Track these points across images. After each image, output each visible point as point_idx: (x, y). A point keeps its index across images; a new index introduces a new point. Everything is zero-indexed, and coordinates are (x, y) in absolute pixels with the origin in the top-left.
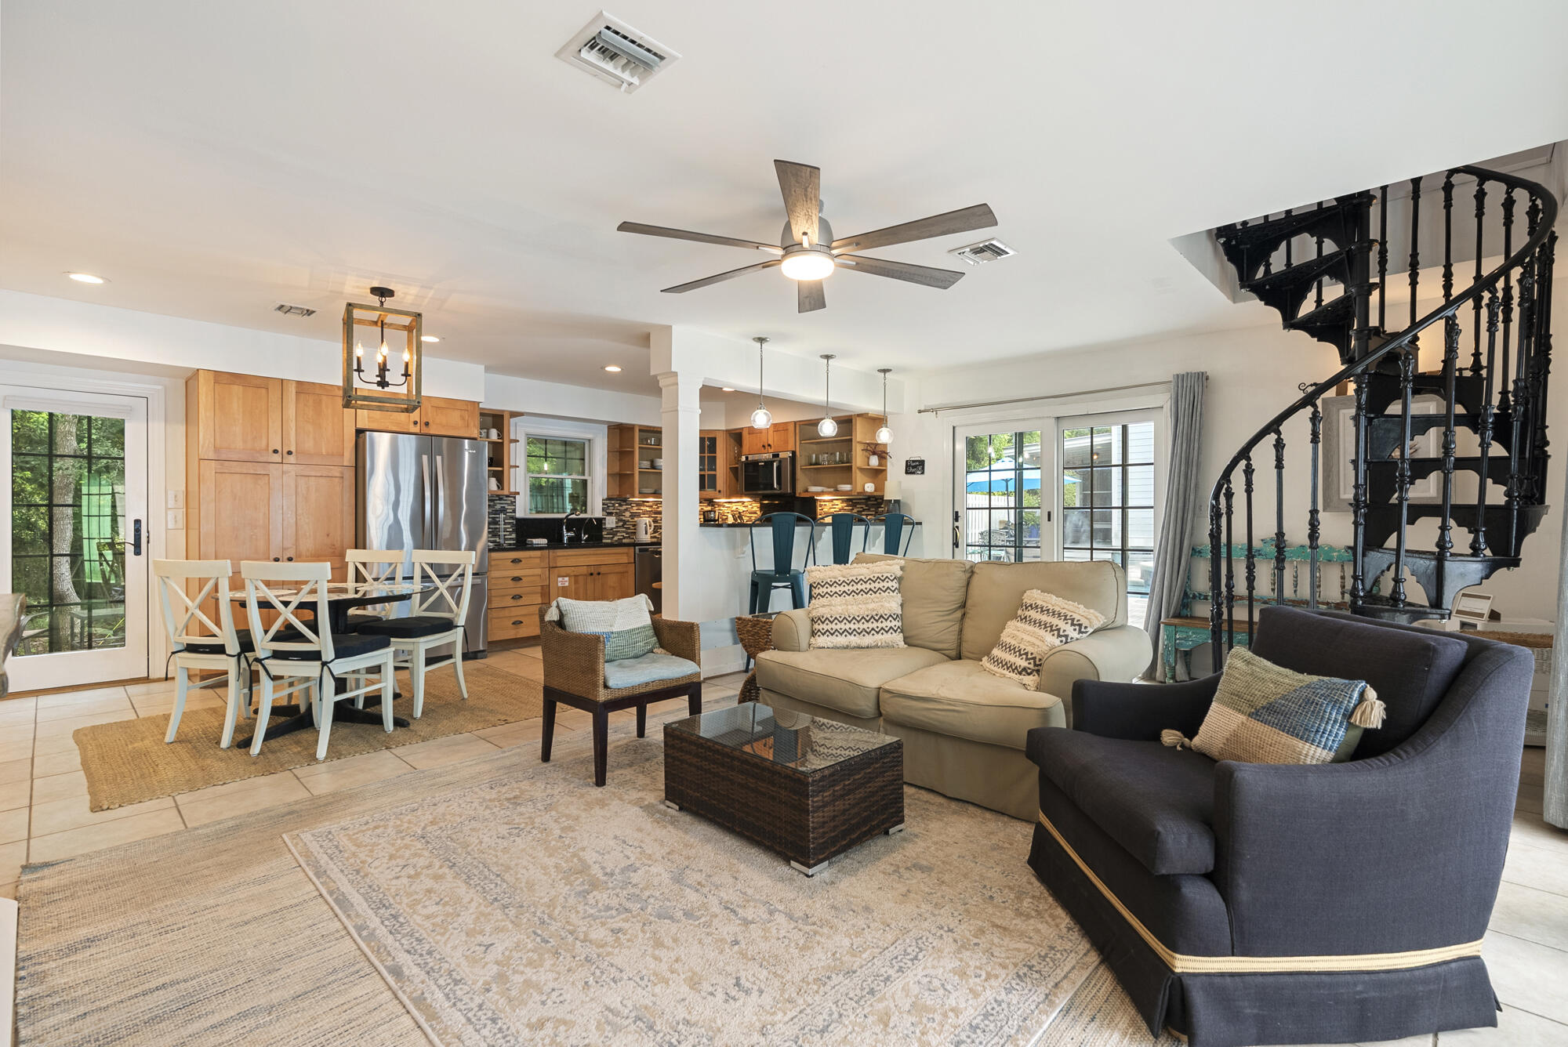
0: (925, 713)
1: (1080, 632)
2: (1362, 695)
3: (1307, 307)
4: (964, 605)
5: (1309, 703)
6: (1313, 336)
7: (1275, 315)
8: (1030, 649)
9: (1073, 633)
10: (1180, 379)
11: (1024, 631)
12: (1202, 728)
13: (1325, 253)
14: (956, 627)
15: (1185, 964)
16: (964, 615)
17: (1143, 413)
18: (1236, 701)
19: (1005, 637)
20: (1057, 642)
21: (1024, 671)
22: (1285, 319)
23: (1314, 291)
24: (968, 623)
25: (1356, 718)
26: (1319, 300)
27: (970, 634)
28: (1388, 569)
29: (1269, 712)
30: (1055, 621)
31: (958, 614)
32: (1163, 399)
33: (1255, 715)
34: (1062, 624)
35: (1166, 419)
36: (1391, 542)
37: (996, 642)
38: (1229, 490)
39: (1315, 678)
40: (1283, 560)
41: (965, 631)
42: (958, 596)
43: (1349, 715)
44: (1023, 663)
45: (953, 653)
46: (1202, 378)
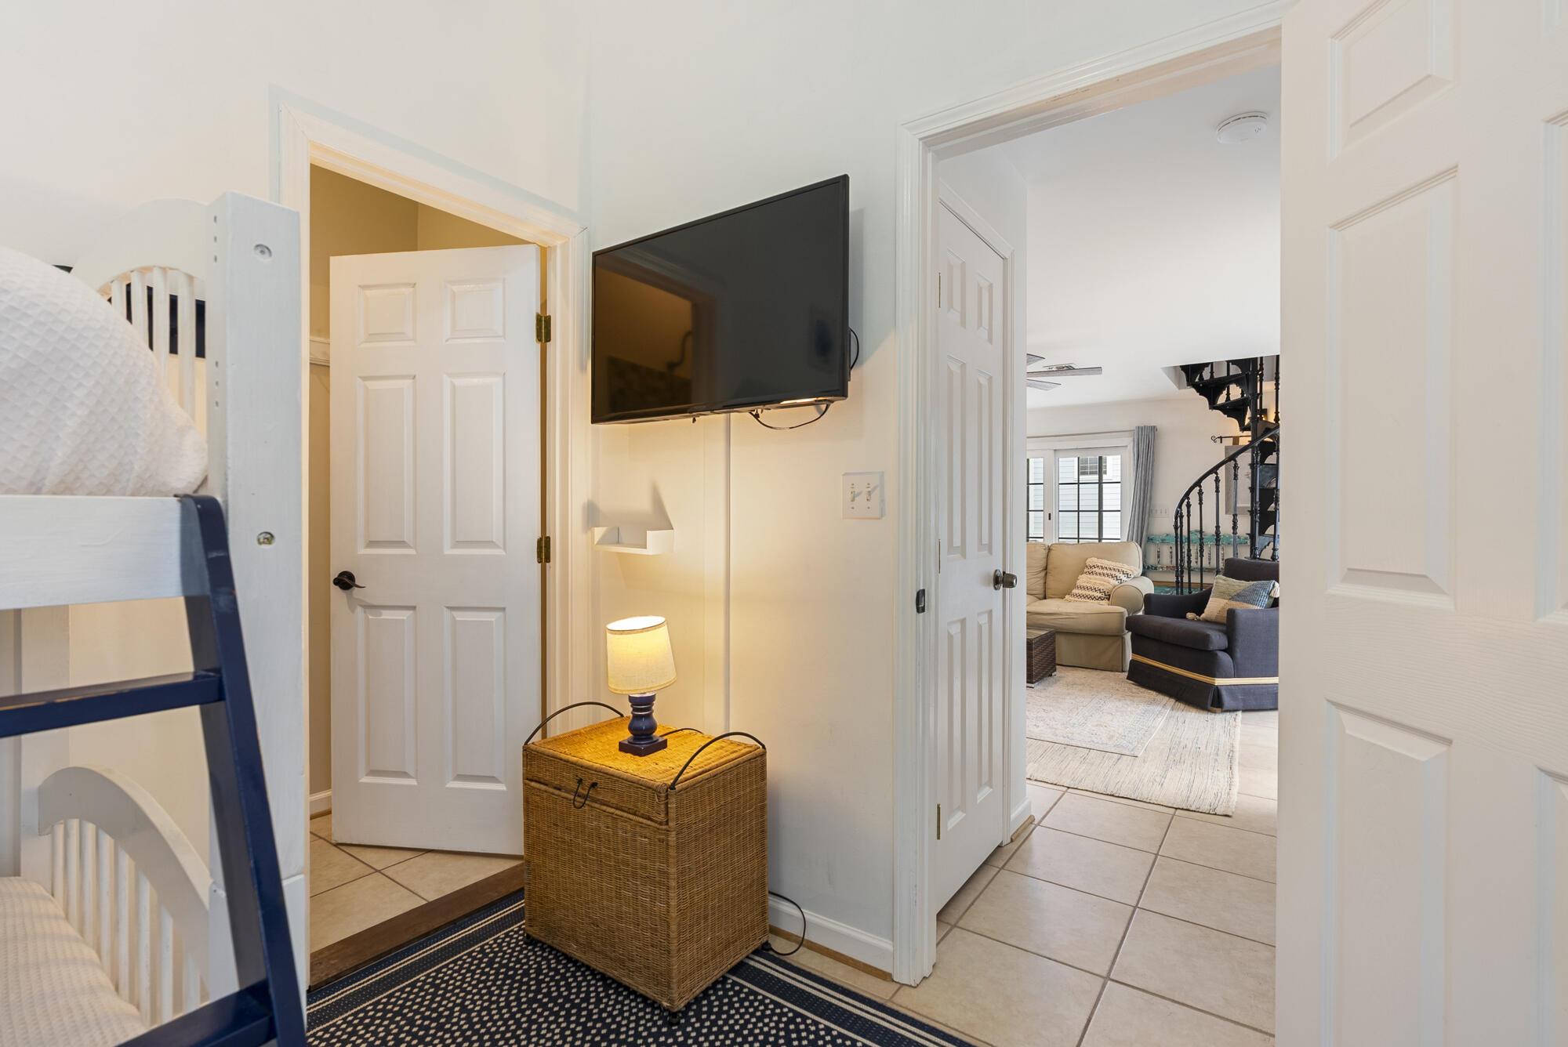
0: (1053, 621)
1: (1128, 577)
2: (1274, 585)
3: (1222, 400)
4: (1046, 568)
5: (1254, 591)
6: (1225, 414)
7: (1204, 401)
8: (1101, 587)
9: (1124, 578)
10: (1141, 429)
11: (1096, 579)
12: (1206, 610)
13: (1231, 374)
14: (1042, 581)
15: (1219, 682)
16: (1046, 574)
17: (1114, 449)
18: (1222, 595)
19: (1079, 583)
20: (1116, 583)
21: (1100, 598)
22: (1210, 404)
23: (1225, 392)
24: (1050, 578)
25: (1272, 594)
26: (1228, 398)
27: (1051, 583)
28: (1268, 545)
29: (1238, 597)
30: (1113, 573)
31: (1043, 574)
32: (1128, 441)
33: (1232, 598)
34: (1117, 574)
35: (1130, 454)
36: (1270, 531)
37: (1075, 586)
38: (1188, 503)
39: (1255, 582)
40: (1219, 540)
41: (1048, 582)
42: (1042, 563)
43: (1269, 593)
44: (1099, 595)
45: (1042, 596)
46: (1154, 429)
